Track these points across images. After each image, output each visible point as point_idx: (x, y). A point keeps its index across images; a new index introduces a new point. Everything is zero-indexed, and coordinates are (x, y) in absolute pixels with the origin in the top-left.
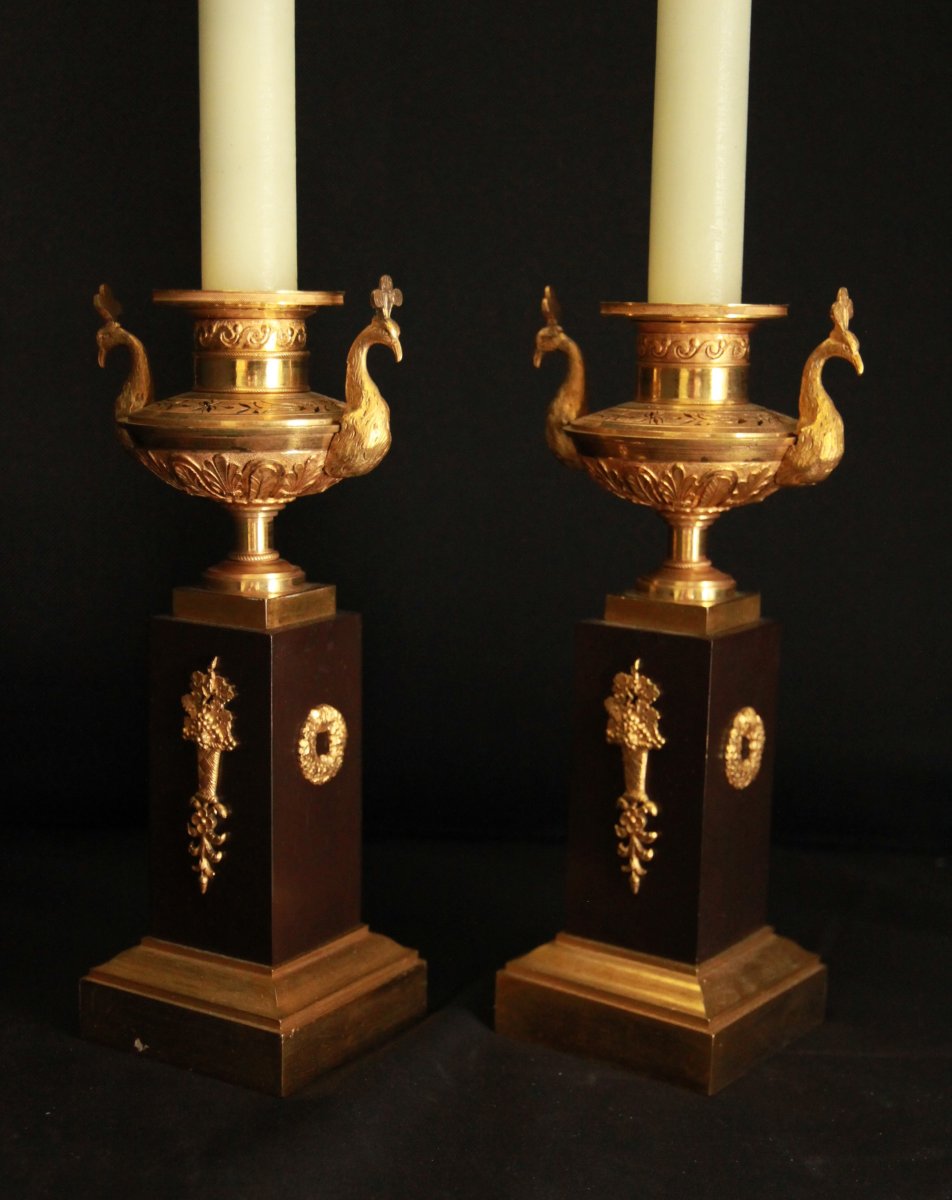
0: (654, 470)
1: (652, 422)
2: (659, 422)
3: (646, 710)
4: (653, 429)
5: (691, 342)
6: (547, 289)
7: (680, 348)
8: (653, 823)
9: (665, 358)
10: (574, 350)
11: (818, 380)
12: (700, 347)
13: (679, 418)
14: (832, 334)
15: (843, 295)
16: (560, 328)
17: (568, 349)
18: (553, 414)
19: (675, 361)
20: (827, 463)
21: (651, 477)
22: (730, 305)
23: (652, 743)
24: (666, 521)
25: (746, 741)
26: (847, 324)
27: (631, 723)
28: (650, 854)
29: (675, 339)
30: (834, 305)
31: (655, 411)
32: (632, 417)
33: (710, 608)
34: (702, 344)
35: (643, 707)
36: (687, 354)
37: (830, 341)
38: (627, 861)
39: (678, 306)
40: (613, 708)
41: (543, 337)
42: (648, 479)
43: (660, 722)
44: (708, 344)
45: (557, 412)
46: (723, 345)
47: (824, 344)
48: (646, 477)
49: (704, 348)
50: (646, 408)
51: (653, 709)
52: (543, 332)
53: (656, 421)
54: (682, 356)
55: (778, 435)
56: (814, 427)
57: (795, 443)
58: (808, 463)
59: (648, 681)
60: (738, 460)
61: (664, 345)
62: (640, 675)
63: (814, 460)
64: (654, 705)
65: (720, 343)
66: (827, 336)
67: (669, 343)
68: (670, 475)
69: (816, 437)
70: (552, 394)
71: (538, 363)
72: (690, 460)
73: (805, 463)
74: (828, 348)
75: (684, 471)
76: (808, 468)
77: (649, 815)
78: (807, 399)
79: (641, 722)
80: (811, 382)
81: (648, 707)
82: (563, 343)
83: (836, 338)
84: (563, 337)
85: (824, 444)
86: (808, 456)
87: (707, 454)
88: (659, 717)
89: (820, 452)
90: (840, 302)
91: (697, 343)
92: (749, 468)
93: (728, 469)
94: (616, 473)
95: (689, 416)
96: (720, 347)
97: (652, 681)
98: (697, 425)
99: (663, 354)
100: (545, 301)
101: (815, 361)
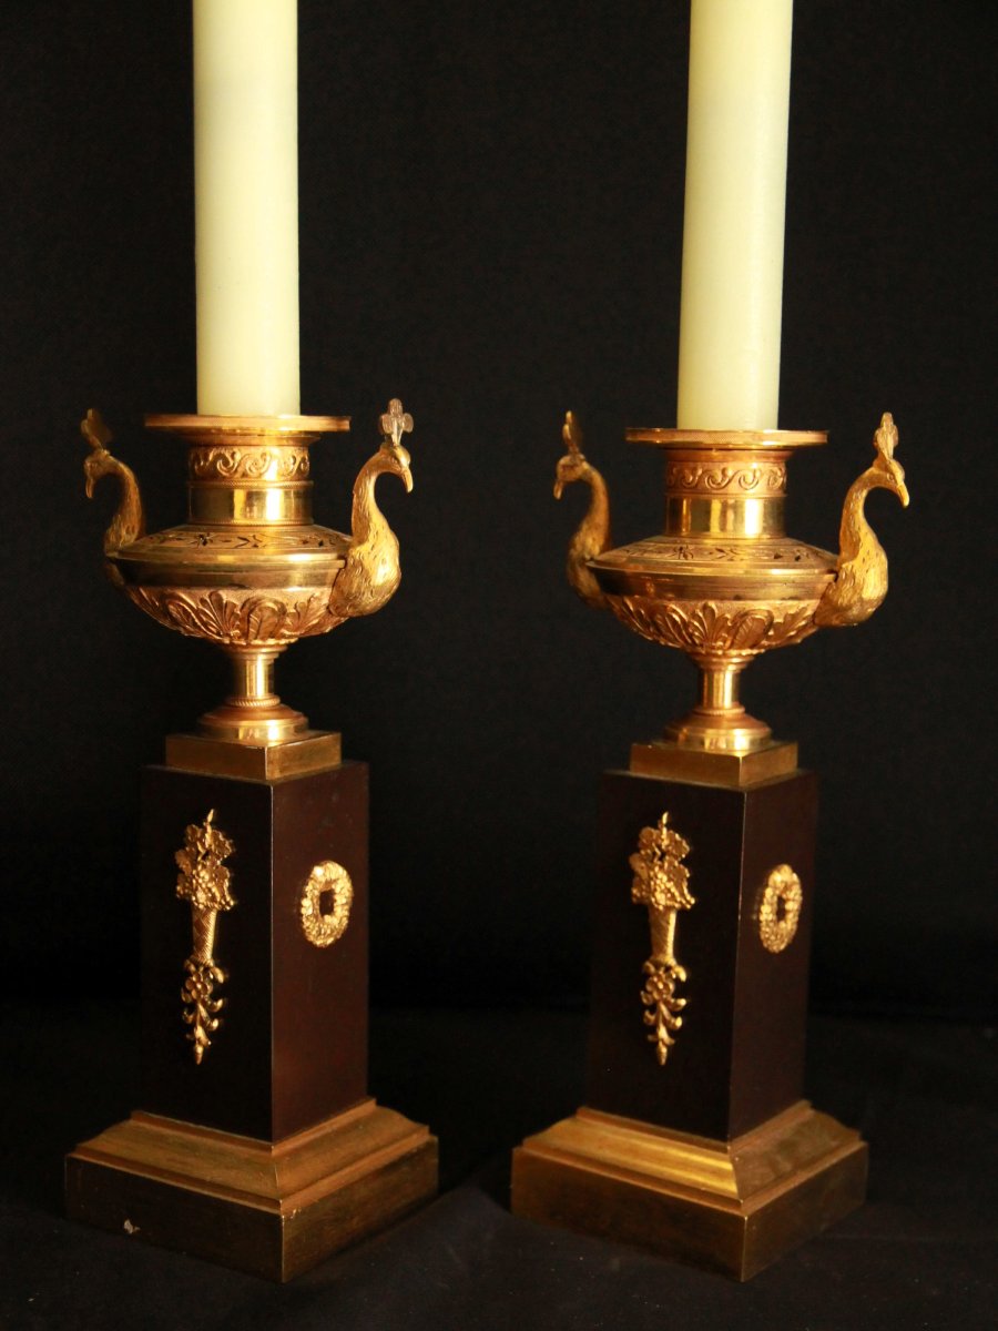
0: (683, 609)
1: (682, 557)
2: (690, 557)
3: (675, 867)
4: (682, 564)
5: (724, 471)
6: (569, 415)
7: (711, 477)
8: (681, 989)
9: (696, 489)
10: (598, 480)
11: (861, 513)
12: (733, 476)
13: (711, 554)
14: (875, 462)
15: (887, 421)
16: (582, 457)
17: (591, 479)
18: (575, 549)
19: (706, 492)
20: (870, 602)
21: (680, 617)
22: (766, 432)
23: (681, 902)
24: (696, 664)
25: (781, 901)
26: (891, 452)
27: (658, 882)
28: (679, 1022)
29: (706, 468)
30: (877, 432)
31: (685, 546)
32: (660, 552)
33: (744, 758)
34: (736, 474)
35: (671, 864)
36: (719, 484)
37: (873, 470)
38: (654, 1029)
39: (709, 432)
40: (638, 865)
41: (564, 467)
42: (677, 619)
43: (688, 880)
44: (742, 473)
45: (579, 547)
46: (758, 474)
47: (867, 473)
48: (675, 616)
49: (737, 478)
50: (675, 542)
51: (682, 866)
52: (564, 461)
53: (685, 556)
54: (714, 486)
55: (816, 571)
56: (857, 563)
57: (836, 580)
58: (850, 601)
59: (677, 836)
60: (774, 598)
61: (694, 474)
62: (668, 830)
63: (856, 598)
64: (681, 862)
65: (755, 472)
66: (870, 465)
67: (700, 472)
68: (701, 615)
69: (857, 576)
70: (574, 528)
71: (558, 495)
72: (722, 599)
73: (846, 602)
74: (871, 478)
75: (716, 611)
76: (849, 607)
77: (677, 981)
78: (848, 533)
79: (670, 880)
80: (852, 514)
81: (676, 864)
82: (585, 472)
83: (879, 467)
84: (586, 466)
85: (867, 580)
86: (849, 595)
87: (740, 592)
88: (688, 875)
89: (862, 589)
90: (884, 428)
91: (730, 473)
92: (785, 607)
93: (763, 608)
94: (643, 612)
95: (721, 551)
96: (755, 476)
97: (681, 836)
98: (732, 560)
99: (694, 484)
100: (567, 427)
101: (857, 491)
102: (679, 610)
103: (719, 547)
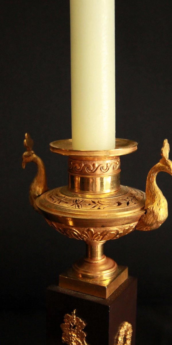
0: (78, 231)
1: (77, 207)
2: (80, 207)
3: (80, 332)
4: (77, 211)
5: (94, 165)
6: (26, 135)
7: (89, 168)
9: (82, 172)
10: (39, 160)
11: (155, 182)
12: (98, 167)
13: (90, 204)
14: (161, 160)
15: (166, 142)
16: (33, 152)
17: (37, 161)
18: (32, 191)
19: (86, 174)
20: (160, 222)
22: (112, 150)
26: (168, 157)
27: (73, 337)
29: (85, 163)
30: (162, 149)
31: (78, 199)
32: (67, 203)
34: (99, 166)
35: (78, 330)
36: (92, 171)
37: (159, 164)
39: (86, 152)
40: (65, 329)
41: (25, 156)
42: (76, 234)
43: (86, 337)
44: (101, 166)
45: (33, 190)
46: (109, 165)
47: (157, 165)
49: (99, 168)
50: (73, 196)
51: (83, 332)
52: (25, 153)
53: (78, 206)
54: (90, 171)
55: (137, 210)
56: (155, 205)
57: (145, 213)
58: (152, 223)
59: (80, 320)
60: (119, 225)
61: (81, 166)
62: (76, 316)
63: (155, 221)
64: (82, 330)
65: (107, 164)
66: (158, 162)
67: (83, 165)
68: (86, 233)
69: (155, 211)
70: (31, 181)
71: (24, 167)
72: (96, 227)
73: (150, 223)
74: (160, 168)
75: (93, 232)
76: (152, 225)
78: (149, 191)
79: (78, 337)
80: (151, 183)
81: (80, 331)
82: (35, 158)
83: (163, 163)
84: (35, 155)
85: (159, 213)
86: (152, 220)
87: (104, 224)
89: (157, 218)
90: (165, 147)
91: (97, 166)
92: (124, 227)
93: (114, 229)
94: (60, 229)
95: (94, 202)
96: (107, 167)
97: (82, 320)
98: (99, 209)
99: (80, 170)
100: (25, 141)
101: (153, 173)
102: (76, 231)
103: (93, 200)
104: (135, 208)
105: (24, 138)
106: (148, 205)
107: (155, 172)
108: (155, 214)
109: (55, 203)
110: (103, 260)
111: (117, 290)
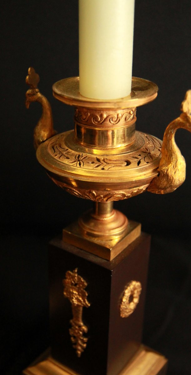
1: (78, 165)
2: (82, 165)
3: (81, 290)
5: (101, 116)
6: (29, 69)
7: (96, 119)
8: (85, 335)
9: (88, 123)
10: (44, 100)
12: (106, 118)
13: (93, 163)
14: (182, 116)
15: (189, 94)
16: (37, 90)
17: (42, 101)
18: (36, 135)
19: (92, 125)
21: (77, 193)
23: (83, 304)
25: (132, 295)
27: (74, 295)
28: (85, 345)
29: (92, 113)
31: (81, 154)
32: (68, 158)
34: (107, 117)
35: (79, 288)
36: (99, 122)
37: (179, 119)
40: (66, 285)
41: (29, 94)
43: (87, 297)
44: (110, 117)
45: (37, 135)
46: (120, 115)
47: (177, 120)
48: (75, 193)
49: (108, 119)
51: (84, 291)
52: (29, 91)
53: (80, 164)
54: (96, 122)
55: (148, 172)
56: (170, 167)
57: (158, 175)
59: (82, 279)
60: (125, 189)
61: (86, 116)
62: (78, 275)
63: (168, 186)
64: (84, 289)
65: (118, 115)
67: (89, 114)
68: (87, 194)
69: (170, 174)
71: (28, 107)
72: (98, 190)
73: (163, 187)
74: (180, 124)
75: (95, 194)
77: (83, 331)
79: (79, 295)
81: (82, 289)
82: (39, 98)
84: (39, 95)
88: (87, 295)
91: (105, 116)
92: (131, 191)
93: (120, 193)
96: (118, 118)
97: (84, 279)
98: (103, 169)
99: (86, 120)
100: (28, 77)
101: (171, 129)
102: (77, 191)
103: (98, 157)
104: (146, 169)
105: (27, 74)
106: (162, 166)
107: (174, 128)
108: (169, 178)
109: (55, 157)
110: (113, 216)
111: (125, 251)
